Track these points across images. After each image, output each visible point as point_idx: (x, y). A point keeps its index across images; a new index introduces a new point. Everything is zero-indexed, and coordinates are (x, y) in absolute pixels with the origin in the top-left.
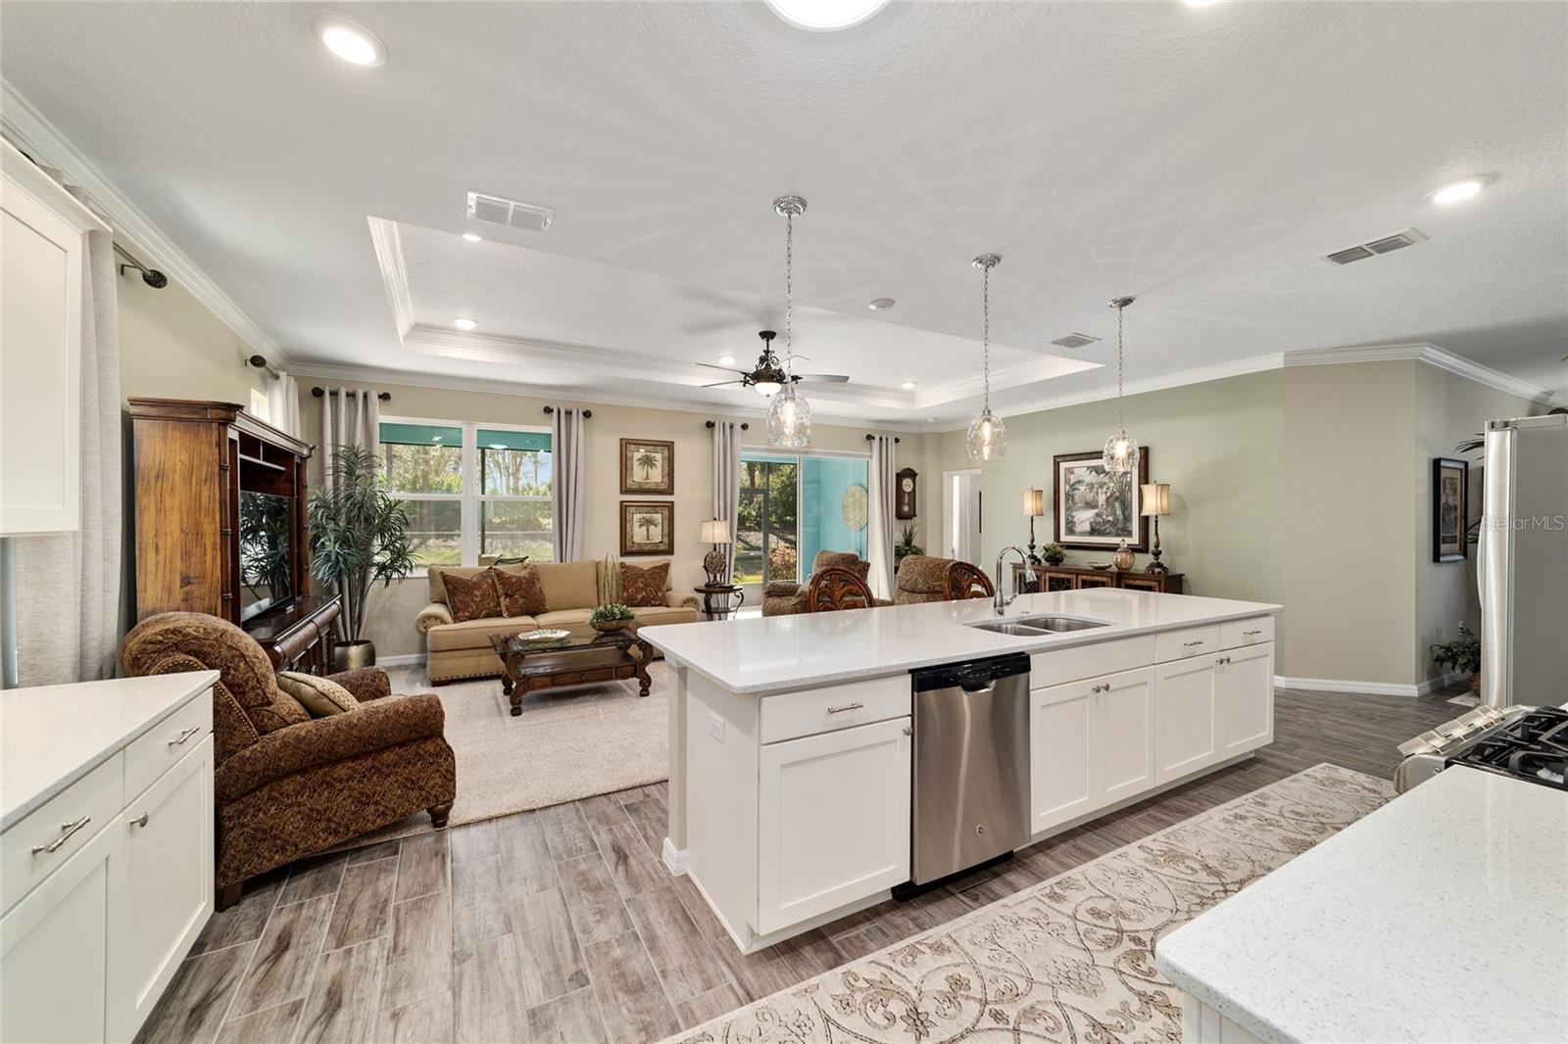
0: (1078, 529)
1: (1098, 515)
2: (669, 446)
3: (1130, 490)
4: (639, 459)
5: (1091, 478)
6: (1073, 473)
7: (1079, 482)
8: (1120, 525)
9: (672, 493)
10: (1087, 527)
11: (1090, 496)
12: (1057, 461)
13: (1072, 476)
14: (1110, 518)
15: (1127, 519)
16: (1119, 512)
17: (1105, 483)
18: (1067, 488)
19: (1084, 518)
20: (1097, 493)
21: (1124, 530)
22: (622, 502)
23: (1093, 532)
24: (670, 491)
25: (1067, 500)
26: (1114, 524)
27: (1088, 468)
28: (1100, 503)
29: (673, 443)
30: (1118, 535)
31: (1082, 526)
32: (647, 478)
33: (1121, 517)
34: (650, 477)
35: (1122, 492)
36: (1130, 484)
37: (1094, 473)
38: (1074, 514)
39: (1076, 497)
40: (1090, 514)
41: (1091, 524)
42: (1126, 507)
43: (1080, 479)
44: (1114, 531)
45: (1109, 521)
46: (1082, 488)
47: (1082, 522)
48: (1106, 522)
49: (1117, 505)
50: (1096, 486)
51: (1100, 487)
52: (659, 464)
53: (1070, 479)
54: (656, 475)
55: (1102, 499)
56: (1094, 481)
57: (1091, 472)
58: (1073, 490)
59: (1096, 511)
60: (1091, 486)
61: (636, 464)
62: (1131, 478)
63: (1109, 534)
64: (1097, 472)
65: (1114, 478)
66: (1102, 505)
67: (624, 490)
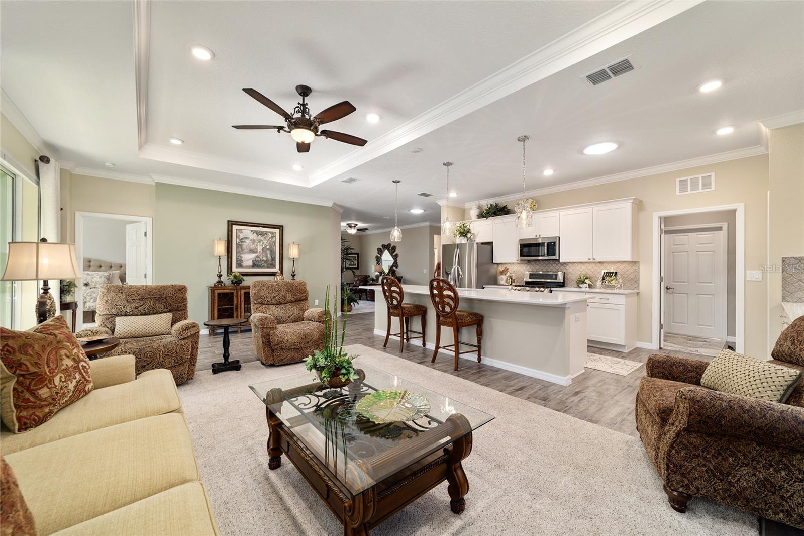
0: (244, 264)
1: (257, 257)
3: (275, 245)
5: (254, 236)
6: (242, 233)
7: (246, 238)
8: (270, 263)
10: (251, 264)
11: (253, 247)
12: (231, 224)
13: (241, 234)
14: (265, 259)
15: (273, 259)
16: (269, 256)
17: (262, 240)
18: (238, 241)
19: (248, 259)
20: (257, 245)
21: (272, 265)
23: (254, 266)
25: (237, 248)
26: (266, 262)
27: (252, 231)
28: (259, 251)
30: (268, 267)
31: (247, 262)
33: (270, 258)
35: (271, 246)
36: (275, 242)
37: (255, 234)
38: (242, 256)
39: (243, 246)
40: (253, 256)
41: (253, 261)
42: (273, 253)
43: (247, 237)
44: (266, 265)
45: (264, 260)
46: (248, 242)
47: (247, 260)
48: (261, 261)
49: (268, 252)
50: (256, 241)
51: (259, 242)
53: (239, 236)
55: (260, 249)
56: (255, 238)
57: (253, 233)
58: (242, 242)
59: (257, 255)
60: (253, 241)
62: (276, 239)
63: (263, 267)
64: (257, 234)
65: (267, 239)
66: (260, 252)
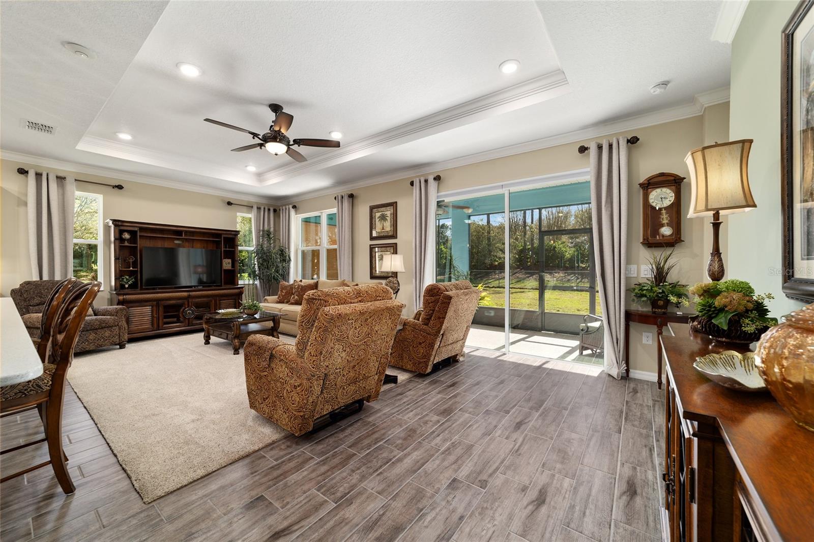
2: (394, 205)
4: (379, 217)
9: (396, 237)
22: (370, 245)
24: (394, 236)
29: (396, 202)
32: (383, 229)
34: (385, 228)
52: (388, 219)
54: (388, 226)
61: (377, 220)
67: (372, 238)
